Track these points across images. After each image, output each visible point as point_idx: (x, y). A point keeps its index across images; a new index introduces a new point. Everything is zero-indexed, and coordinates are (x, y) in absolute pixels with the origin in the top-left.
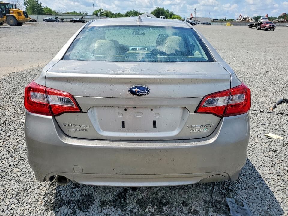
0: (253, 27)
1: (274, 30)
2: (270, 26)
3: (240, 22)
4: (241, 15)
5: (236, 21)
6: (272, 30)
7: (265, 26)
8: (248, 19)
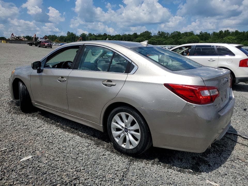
0: (33, 45)
1: (51, 48)
2: (48, 45)
3: (15, 40)
4: (13, 34)
5: (11, 39)
6: (50, 48)
7: (45, 45)
8: (21, 38)
